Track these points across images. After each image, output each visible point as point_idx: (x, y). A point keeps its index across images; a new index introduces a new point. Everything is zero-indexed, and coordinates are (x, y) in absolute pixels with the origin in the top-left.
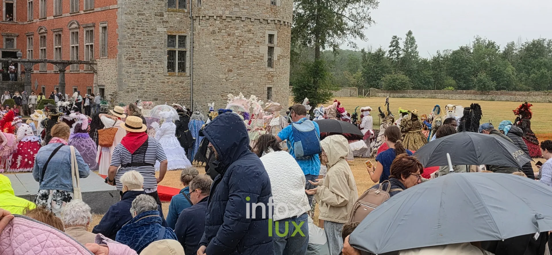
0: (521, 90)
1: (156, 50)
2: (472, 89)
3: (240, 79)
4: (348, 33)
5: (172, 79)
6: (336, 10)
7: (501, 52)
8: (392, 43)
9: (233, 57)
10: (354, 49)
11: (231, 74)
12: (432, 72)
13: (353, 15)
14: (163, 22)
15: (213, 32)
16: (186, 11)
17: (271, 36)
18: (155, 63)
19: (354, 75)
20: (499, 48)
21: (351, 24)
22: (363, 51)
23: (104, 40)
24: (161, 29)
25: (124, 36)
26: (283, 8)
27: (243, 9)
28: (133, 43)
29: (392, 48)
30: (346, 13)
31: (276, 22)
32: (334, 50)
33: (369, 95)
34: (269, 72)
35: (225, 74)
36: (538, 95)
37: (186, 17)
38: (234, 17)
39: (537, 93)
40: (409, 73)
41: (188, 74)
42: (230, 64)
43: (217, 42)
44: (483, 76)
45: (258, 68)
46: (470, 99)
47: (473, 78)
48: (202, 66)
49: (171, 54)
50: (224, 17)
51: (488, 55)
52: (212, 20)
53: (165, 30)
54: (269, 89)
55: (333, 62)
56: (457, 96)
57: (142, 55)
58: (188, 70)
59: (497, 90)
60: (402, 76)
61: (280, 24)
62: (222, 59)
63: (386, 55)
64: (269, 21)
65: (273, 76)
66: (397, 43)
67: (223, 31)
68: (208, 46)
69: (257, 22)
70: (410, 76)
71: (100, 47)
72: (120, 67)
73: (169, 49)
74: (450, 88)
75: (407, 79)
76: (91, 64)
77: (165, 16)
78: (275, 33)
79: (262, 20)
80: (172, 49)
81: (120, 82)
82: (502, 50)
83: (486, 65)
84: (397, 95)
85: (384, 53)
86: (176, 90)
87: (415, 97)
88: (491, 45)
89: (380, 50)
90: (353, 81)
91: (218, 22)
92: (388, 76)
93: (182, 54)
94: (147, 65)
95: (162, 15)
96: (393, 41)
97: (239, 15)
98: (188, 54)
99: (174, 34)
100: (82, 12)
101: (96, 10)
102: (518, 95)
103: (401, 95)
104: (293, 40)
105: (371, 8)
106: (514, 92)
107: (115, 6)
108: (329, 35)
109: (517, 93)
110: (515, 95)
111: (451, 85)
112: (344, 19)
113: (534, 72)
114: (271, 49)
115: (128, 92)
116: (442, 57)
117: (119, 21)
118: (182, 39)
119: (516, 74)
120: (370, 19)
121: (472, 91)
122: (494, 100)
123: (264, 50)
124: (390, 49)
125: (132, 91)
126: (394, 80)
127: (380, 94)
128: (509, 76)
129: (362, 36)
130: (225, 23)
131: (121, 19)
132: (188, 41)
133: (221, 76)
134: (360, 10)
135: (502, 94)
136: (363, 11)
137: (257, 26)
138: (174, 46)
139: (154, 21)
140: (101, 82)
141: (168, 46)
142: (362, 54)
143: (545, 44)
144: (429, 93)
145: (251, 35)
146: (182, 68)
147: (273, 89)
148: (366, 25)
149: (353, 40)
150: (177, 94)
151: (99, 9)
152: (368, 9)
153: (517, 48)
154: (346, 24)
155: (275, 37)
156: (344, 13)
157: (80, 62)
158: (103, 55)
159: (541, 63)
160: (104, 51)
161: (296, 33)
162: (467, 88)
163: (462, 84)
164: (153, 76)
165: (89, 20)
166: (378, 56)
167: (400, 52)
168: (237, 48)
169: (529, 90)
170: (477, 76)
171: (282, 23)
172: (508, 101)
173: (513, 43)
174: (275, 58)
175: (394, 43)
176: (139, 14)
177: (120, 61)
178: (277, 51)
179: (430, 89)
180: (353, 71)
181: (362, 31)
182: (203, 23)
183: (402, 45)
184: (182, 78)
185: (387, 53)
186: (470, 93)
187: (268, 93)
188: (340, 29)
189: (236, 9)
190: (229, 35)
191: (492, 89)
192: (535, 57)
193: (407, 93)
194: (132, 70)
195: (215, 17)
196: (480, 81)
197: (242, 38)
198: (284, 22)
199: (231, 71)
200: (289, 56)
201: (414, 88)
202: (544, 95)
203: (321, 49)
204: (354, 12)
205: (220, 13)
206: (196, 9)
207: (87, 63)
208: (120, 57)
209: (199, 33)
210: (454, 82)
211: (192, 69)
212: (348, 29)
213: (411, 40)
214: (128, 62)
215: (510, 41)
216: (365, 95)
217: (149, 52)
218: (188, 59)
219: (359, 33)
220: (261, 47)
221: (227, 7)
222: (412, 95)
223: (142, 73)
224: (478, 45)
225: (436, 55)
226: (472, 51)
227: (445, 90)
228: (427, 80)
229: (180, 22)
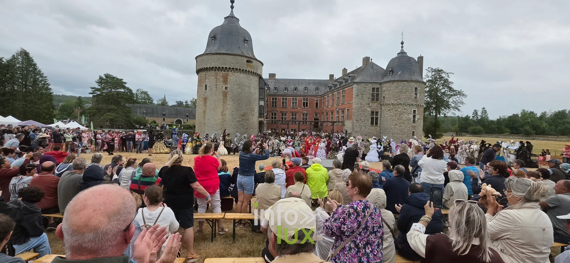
0: (552, 135)
1: (367, 117)
2: (520, 134)
3: (400, 128)
4: (451, 108)
5: (372, 128)
6: (445, 99)
7: (538, 116)
8: (473, 113)
9: (398, 119)
10: (454, 116)
11: (397, 126)
12: (496, 126)
13: (454, 101)
14: (369, 107)
15: (390, 110)
16: (379, 102)
17: (414, 111)
18: (366, 122)
19: (454, 127)
20: (536, 114)
21: (453, 105)
22: (458, 116)
23: (348, 114)
24: (369, 109)
25: (355, 112)
26: (420, 99)
27: (402, 100)
28: (358, 114)
29: (474, 115)
30: (451, 100)
31: (417, 105)
32: (445, 116)
33: (462, 136)
34: (413, 125)
35: (394, 126)
36: (564, 138)
37: (378, 104)
38: (398, 104)
39: (563, 137)
40: (484, 126)
41: (379, 126)
42: (396, 122)
43: (391, 113)
44: (527, 128)
45: (408, 124)
46: (519, 139)
47: (521, 128)
48: (385, 123)
49: (372, 119)
50: (394, 104)
51: (530, 118)
52: (389, 105)
53: (370, 109)
54: (413, 132)
55: (444, 121)
56: (511, 137)
57: (361, 119)
58: (379, 124)
59: (536, 135)
60: (479, 128)
61: (418, 106)
62: (393, 120)
63: (470, 118)
64: (414, 105)
65: (415, 127)
66: (477, 113)
67: (393, 109)
68: (387, 115)
69: (409, 105)
70: (484, 127)
71: (346, 116)
72: (353, 123)
73: (371, 117)
74: (507, 133)
75: (482, 129)
76: (343, 122)
77: (370, 105)
78: (416, 109)
79: (410, 105)
80: (373, 116)
81: (353, 129)
82: (538, 115)
83: (528, 123)
84: (476, 136)
85: (469, 117)
86: (374, 132)
87: (487, 137)
88: (532, 113)
89: (468, 116)
90: (453, 129)
91: (391, 106)
92: (472, 127)
93: (377, 119)
94: (363, 123)
95: (369, 104)
96: (475, 112)
97: (400, 103)
98: (379, 118)
99: (374, 111)
100: (340, 104)
101: (345, 103)
102: (550, 137)
103: (479, 136)
104: (425, 112)
105: (463, 98)
106: (547, 136)
107: (352, 102)
108: (442, 110)
109: (549, 136)
110: (548, 137)
111: (507, 132)
112: (450, 103)
113: (560, 126)
114: (414, 116)
115: (356, 132)
116: (502, 119)
117: (353, 107)
118: (377, 113)
119: (548, 127)
120: (463, 103)
121: (521, 135)
122: (534, 140)
123: (411, 116)
124: (473, 115)
125: (357, 132)
126: (475, 129)
127: (467, 135)
128: (544, 128)
129: (459, 110)
130: (395, 106)
131: (354, 106)
132: (379, 113)
133: (392, 127)
134: (458, 99)
135: (539, 137)
136: (459, 99)
137: (408, 107)
138: (374, 116)
139: (366, 107)
140: (346, 129)
141: (371, 115)
142: (458, 118)
143: (567, 112)
144: (494, 135)
145: (406, 111)
146: (377, 123)
147: (415, 132)
148: (460, 105)
149: (454, 112)
150: (374, 133)
151: (346, 103)
152: (462, 98)
153: (549, 114)
154: (451, 105)
155: (416, 111)
156: (449, 100)
157: (339, 122)
158: (347, 119)
159: (565, 121)
160: (347, 118)
161: (425, 110)
162: (517, 133)
163: (514, 131)
164: (365, 127)
165: (343, 107)
166: (467, 118)
167: (478, 117)
168: (399, 116)
169: (557, 135)
170: (523, 128)
171: (419, 105)
172: (544, 140)
173: (545, 112)
174: (416, 119)
175: (475, 113)
176: (360, 104)
177: (353, 121)
178: (417, 117)
179: (495, 133)
180: (453, 125)
181: (459, 108)
182: (385, 106)
183: (479, 113)
184: (376, 127)
185: (472, 117)
186: (519, 136)
187: (413, 134)
188: (448, 106)
189: (399, 101)
190: (396, 111)
191: (533, 134)
192: (560, 119)
193: (482, 135)
194: (358, 124)
195: (390, 104)
196: (526, 130)
197: (402, 112)
198: (421, 105)
199: (396, 125)
200: (423, 119)
201: (486, 133)
202: (567, 138)
203: (438, 116)
204: (455, 100)
205: (393, 102)
206: (382, 102)
207: (341, 122)
208: (353, 119)
209: (383, 110)
210: (509, 131)
211: (380, 124)
212: (451, 107)
213: (484, 111)
214: (356, 121)
215: (543, 111)
216: (459, 135)
217: (364, 118)
218: (379, 120)
219: (457, 109)
220: (410, 115)
221: (395, 100)
222: (485, 136)
223: (361, 126)
224: (524, 113)
225: (499, 118)
226: (520, 116)
227: (505, 134)
228: (494, 129)
229: (376, 106)
